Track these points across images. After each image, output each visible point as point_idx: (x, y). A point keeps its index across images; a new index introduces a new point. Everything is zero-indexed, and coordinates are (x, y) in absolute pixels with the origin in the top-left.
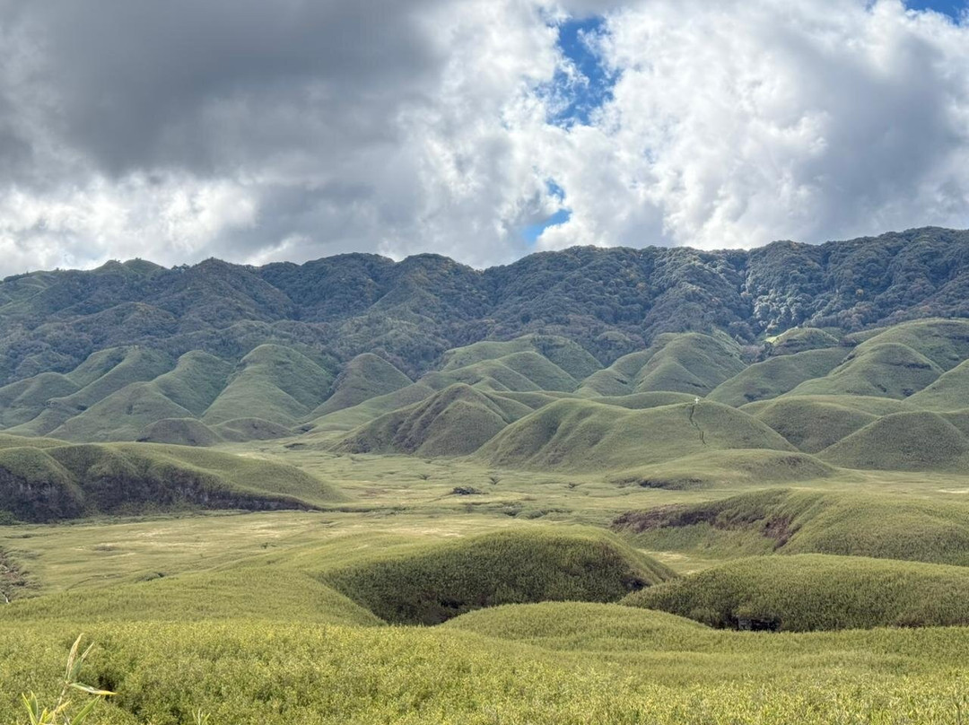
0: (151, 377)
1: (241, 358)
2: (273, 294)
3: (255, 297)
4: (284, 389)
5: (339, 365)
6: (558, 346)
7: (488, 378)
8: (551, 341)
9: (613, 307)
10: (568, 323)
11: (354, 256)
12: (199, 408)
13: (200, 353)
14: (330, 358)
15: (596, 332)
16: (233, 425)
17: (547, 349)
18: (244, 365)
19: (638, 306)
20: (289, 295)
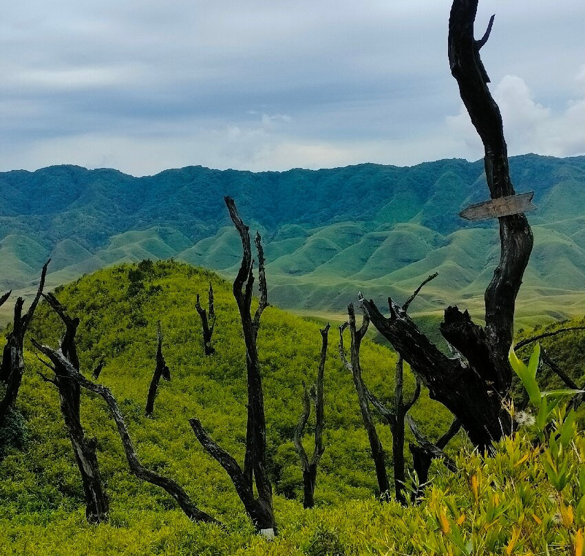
4: (23, 260)
6: (169, 233)
7: (130, 254)
8: (166, 230)
9: (204, 208)
10: (177, 219)
11: (63, 167)
15: (192, 224)
17: (163, 235)
19: (217, 206)
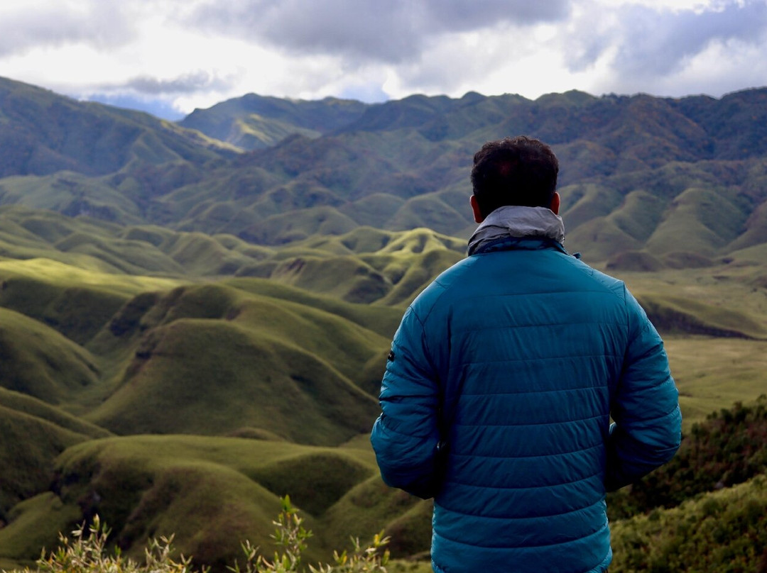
0: (608, 212)
1: (673, 197)
2: (692, 128)
3: (676, 133)
4: (708, 225)
5: (752, 206)
12: (643, 237)
13: (642, 193)
14: (745, 200)
16: (672, 256)
18: (676, 204)
20: (704, 128)
